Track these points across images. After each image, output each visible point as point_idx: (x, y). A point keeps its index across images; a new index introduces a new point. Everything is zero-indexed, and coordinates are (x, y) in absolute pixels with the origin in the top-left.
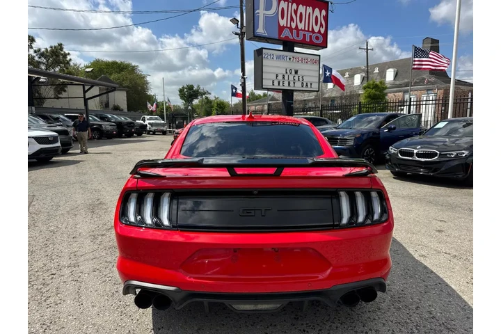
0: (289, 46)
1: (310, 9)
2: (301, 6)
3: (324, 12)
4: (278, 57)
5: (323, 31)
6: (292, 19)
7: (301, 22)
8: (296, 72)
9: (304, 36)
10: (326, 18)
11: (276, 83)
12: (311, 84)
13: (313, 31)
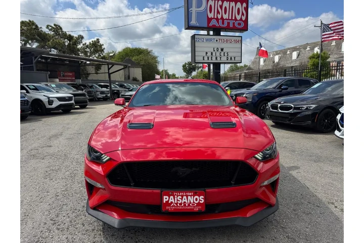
0: (217, 32)
1: (233, 4)
2: (225, 2)
3: (244, 5)
4: (207, 40)
5: (244, 18)
6: (218, 12)
7: (225, 13)
8: (222, 50)
9: (229, 23)
11: (206, 58)
12: (235, 58)
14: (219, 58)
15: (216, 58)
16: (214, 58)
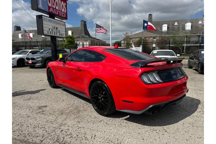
0: (52, 16)
1: (60, 1)
3: (65, 4)
4: (49, 20)
5: (65, 12)
6: (53, 4)
8: (57, 28)
10: (66, 6)
11: (49, 32)
12: (63, 35)
15: (55, 33)
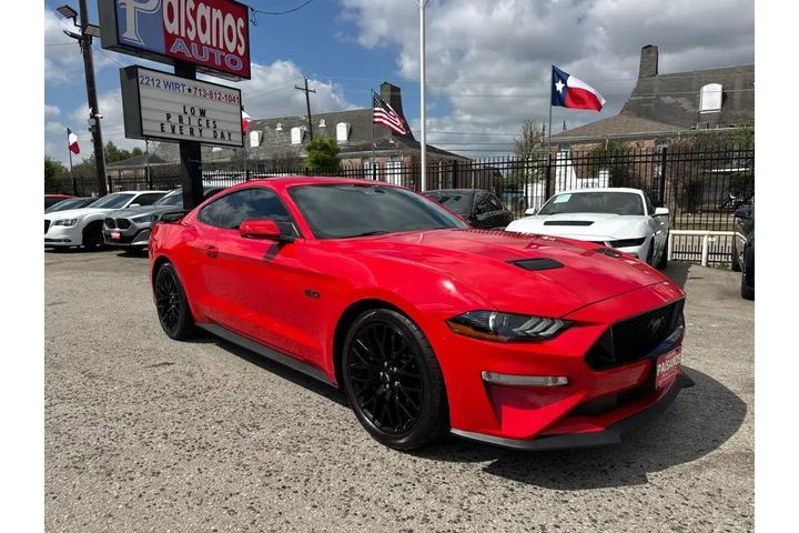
0: (186, 68)
1: (217, 14)
2: (201, 5)
3: (241, 22)
4: (167, 85)
5: (241, 51)
6: (188, 25)
7: (204, 31)
8: (203, 113)
9: (212, 55)
10: (245, 31)
11: (168, 128)
12: (229, 135)
13: (225, 49)
14: (196, 132)
15: (192, 131)
16: (186, 131)
